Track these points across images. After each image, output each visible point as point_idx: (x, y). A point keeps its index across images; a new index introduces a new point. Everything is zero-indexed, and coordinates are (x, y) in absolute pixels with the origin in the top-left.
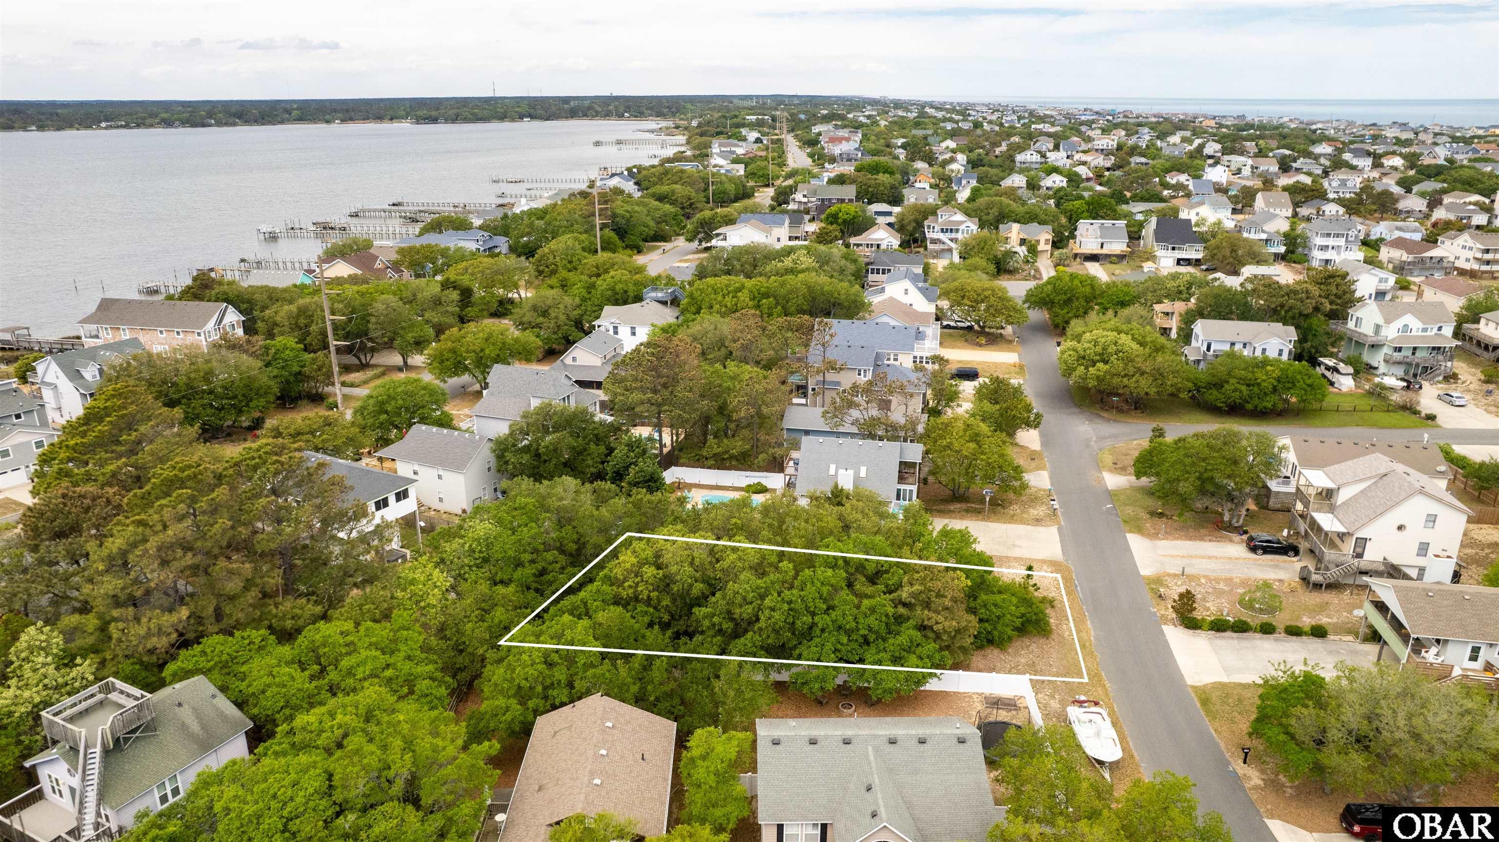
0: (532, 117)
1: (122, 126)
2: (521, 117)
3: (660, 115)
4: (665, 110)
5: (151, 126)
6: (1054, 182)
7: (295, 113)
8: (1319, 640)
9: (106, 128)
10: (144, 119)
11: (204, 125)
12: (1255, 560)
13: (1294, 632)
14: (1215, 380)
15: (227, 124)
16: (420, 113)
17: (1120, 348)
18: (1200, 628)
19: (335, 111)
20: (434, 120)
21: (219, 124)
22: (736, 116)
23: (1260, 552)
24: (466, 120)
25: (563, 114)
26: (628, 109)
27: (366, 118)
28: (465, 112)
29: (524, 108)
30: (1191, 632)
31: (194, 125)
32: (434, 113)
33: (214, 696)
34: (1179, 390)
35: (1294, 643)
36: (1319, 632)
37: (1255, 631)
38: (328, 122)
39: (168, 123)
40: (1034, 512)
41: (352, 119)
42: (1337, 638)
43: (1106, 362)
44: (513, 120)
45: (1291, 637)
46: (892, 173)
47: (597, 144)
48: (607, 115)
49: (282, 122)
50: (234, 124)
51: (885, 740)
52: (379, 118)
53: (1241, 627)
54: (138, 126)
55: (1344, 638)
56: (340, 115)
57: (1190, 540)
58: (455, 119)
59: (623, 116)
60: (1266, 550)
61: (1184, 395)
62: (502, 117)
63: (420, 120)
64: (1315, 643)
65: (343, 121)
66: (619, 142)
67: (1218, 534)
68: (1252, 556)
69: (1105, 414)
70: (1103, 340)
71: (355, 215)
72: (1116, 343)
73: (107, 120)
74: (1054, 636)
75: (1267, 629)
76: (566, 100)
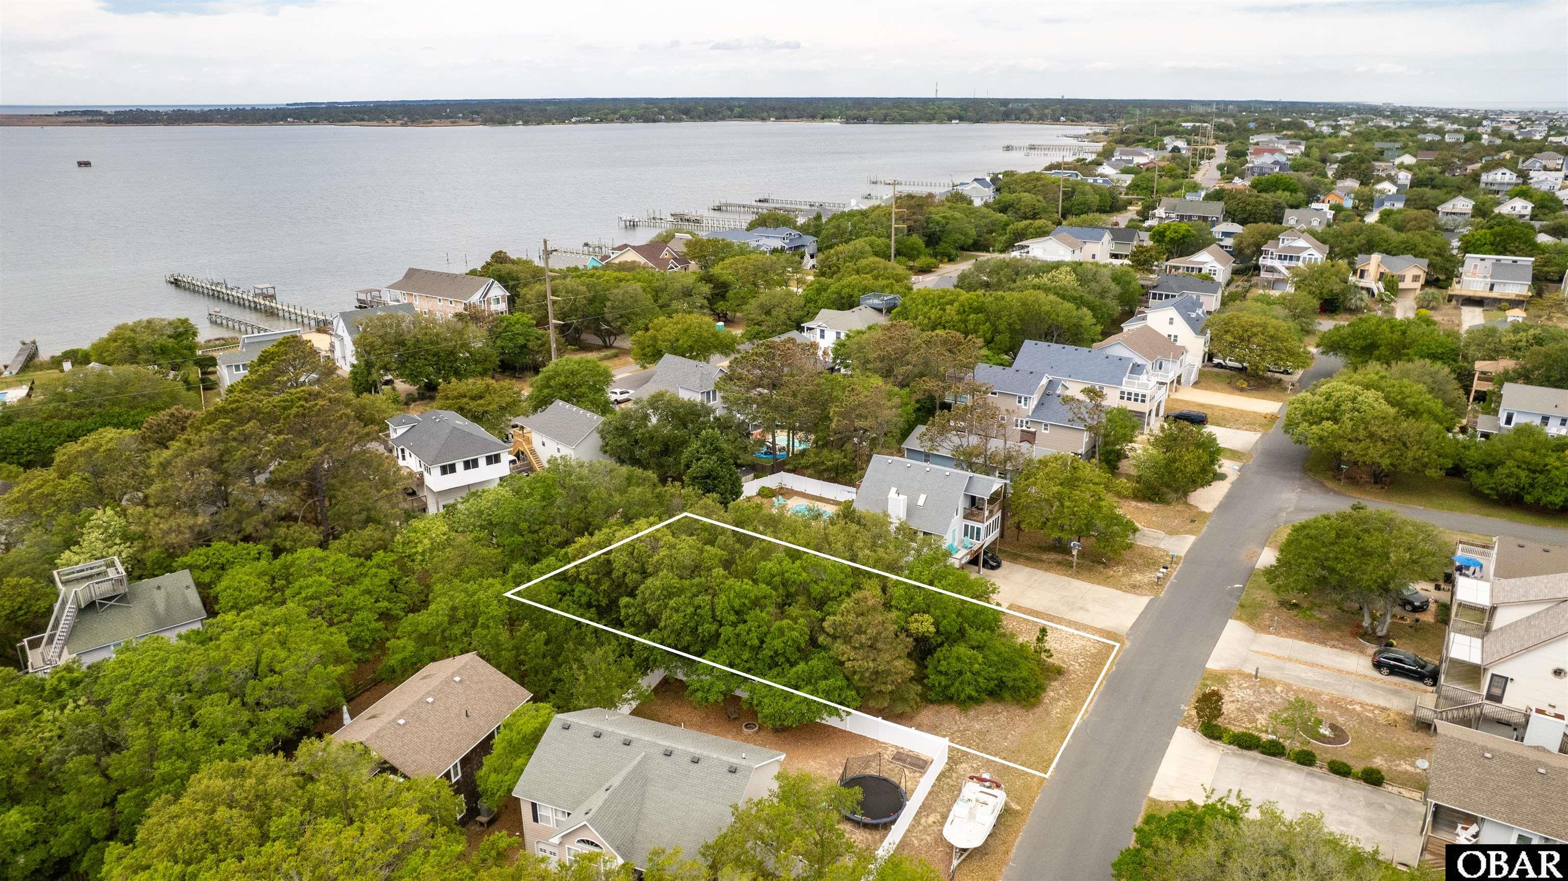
0: (961, 119)
1: (588, 121)
2: (950, 119)
3: (1100, 120)
4: (1106, 115)
5: (612, 121)
6: (1514, 208)
7: (737, 110)
8: (1369, 787)
9: (575, 123)
10: (607, 114)
11: (654, 121)
12: (1375, 679)
13: (1340, 770)
14: (1490, 460)
15: (674, 120)
16: (849, 113)
17: (1357, 406)
18: (1219, 738)
19: (774, 109)
20: (863, 120)
21: (669, 119)
22: (1170, 123)
23: (1385, 671)
24: (894, 121)
25: (994, 117)
26: (1065, 113)
27: (800, 117)
28: (894, 113)
29: (957, 109)
30: (1208, 741)
31: (647, 121)
32: (863, 113)
33: (188, 587)
34: (1425, 465)
35: (1334, 783)
36: (1373, 778)
37: (1289, 758)
38: (763, 119)
39: (625, 119)
40: (1138, 577)
41: (786, 118)
42: (1396, 790)
43: (1336, 421)
44: (941, 122)
45: (1332, 776)
46: (1294, 191)
47: (1008, 148)
48: (1041, 119)
49: (723, 119)
50: (680, 120)
51: (662, 750)
52: (812, 117)
53: (1274, 750)
54: (601, 121)
55: (1405, 793)
56: (776, 113)
57: (1307, 640)
58: (884, 119)
59: (1058, 120)
60: (1394, 671)
61: (1431, 473)
62: (930, 119)
63: (848, 120)
64: (1360, 791)
65: (778, 119)
66: (1032, 148)
67: (1352, 640)
68: (1375, 674)
69: (1330, 484)
70: (1338, 394)
71: (719, 209)
72: (1354, 400)
73: (579, 116)
74: (1039, 711)
75: (1306, 759)
76: (1005, 102)
